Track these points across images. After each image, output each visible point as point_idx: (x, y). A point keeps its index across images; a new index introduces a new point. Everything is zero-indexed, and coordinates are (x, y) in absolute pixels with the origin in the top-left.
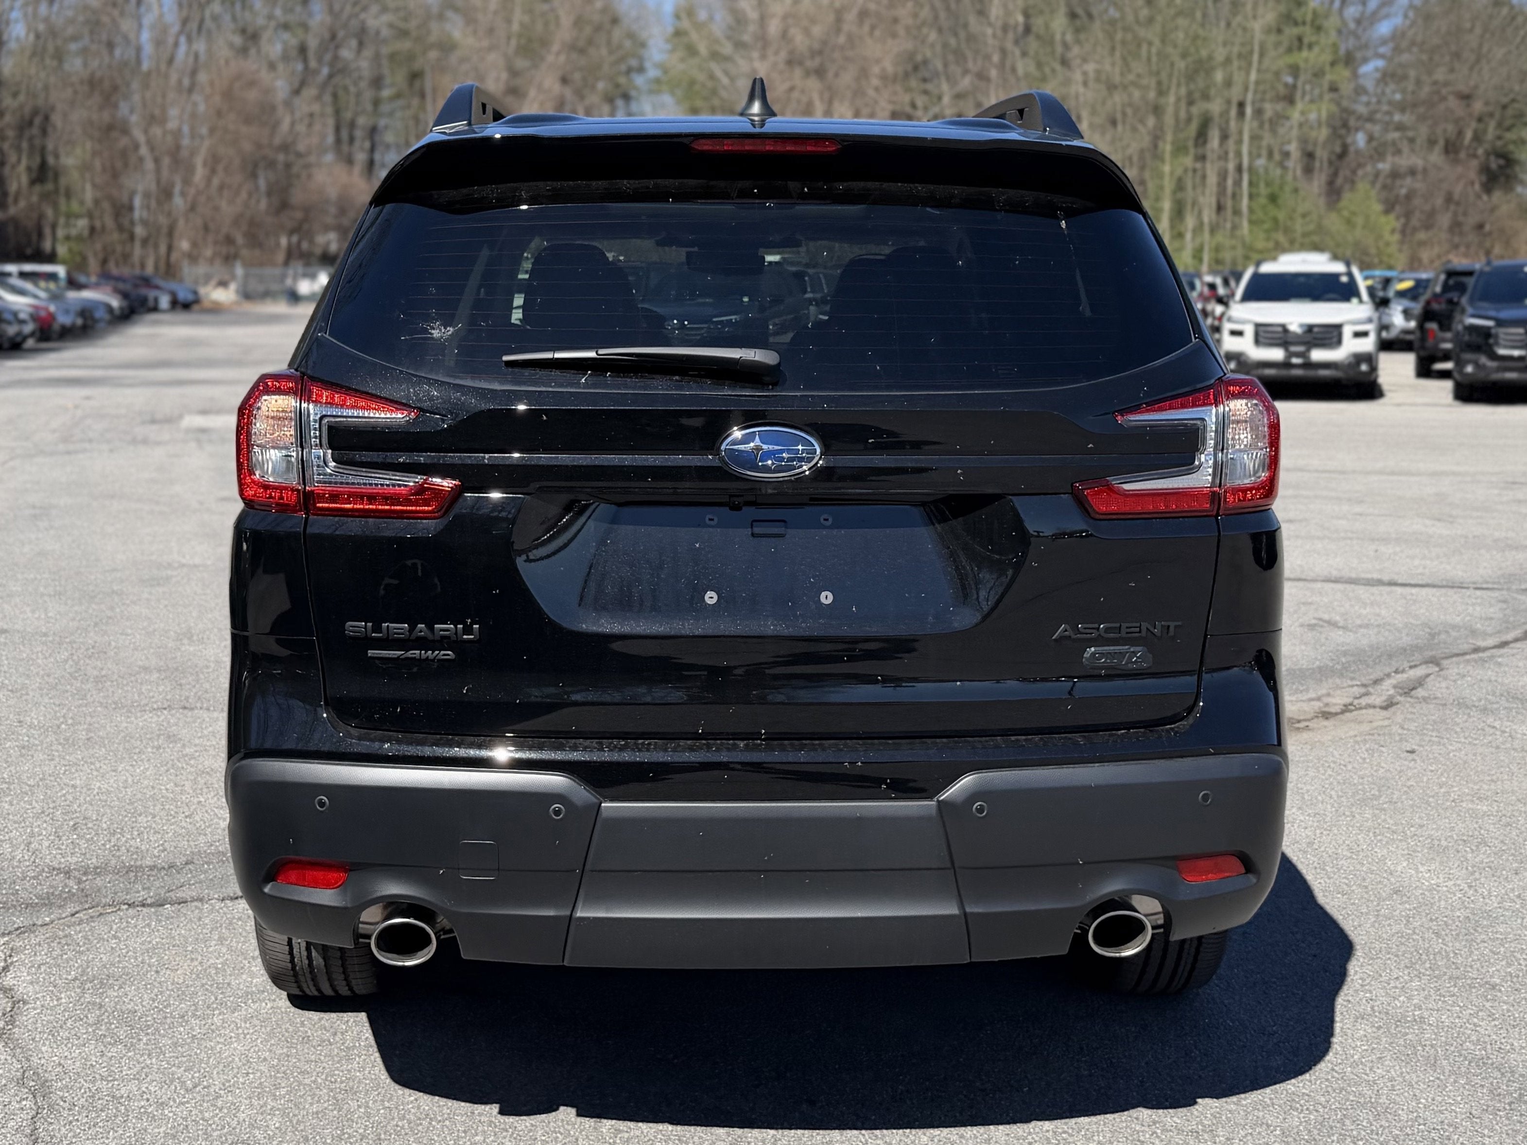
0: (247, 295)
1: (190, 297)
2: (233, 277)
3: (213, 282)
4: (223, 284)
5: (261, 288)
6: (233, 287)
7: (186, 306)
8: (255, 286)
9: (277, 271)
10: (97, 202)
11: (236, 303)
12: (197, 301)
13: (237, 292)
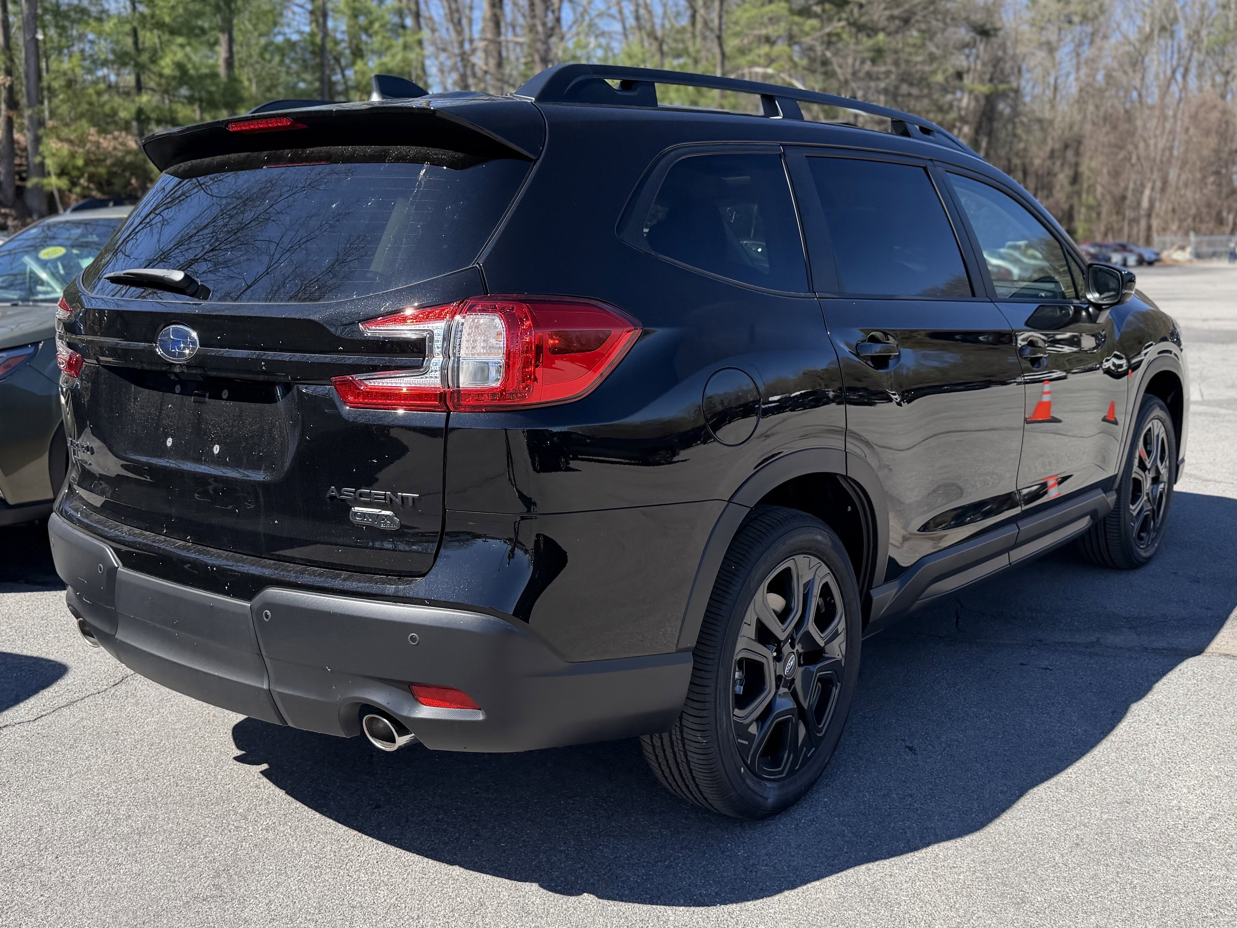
0: (1198, 256)
1: (1153, 257)
2: (1189, 244)
3: (1176, 247)
4: (1182, 248)
5: (1211, 250)
6: (1189, 250)
7: (1150, 263)
8: (1205, 249)
9: (1223, 238)
10: (1103, 195)
11: (1190, 261)
12: (1158, 260)
13: (1191, 253)
